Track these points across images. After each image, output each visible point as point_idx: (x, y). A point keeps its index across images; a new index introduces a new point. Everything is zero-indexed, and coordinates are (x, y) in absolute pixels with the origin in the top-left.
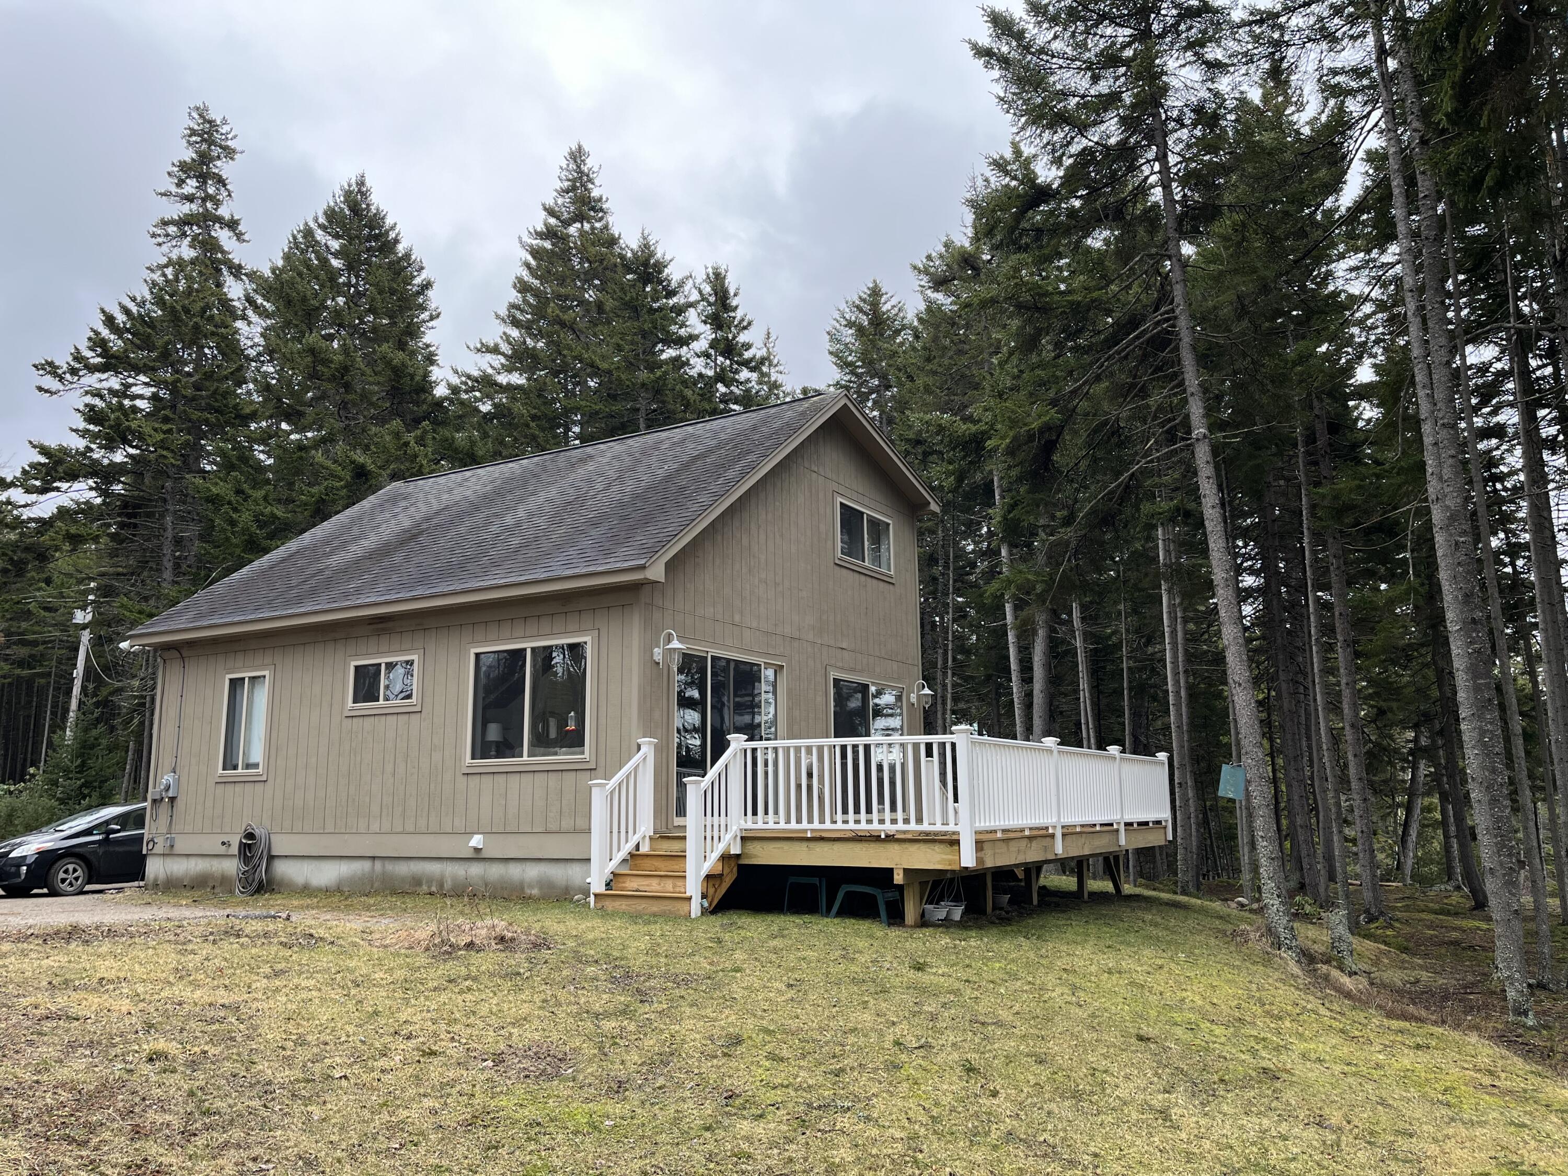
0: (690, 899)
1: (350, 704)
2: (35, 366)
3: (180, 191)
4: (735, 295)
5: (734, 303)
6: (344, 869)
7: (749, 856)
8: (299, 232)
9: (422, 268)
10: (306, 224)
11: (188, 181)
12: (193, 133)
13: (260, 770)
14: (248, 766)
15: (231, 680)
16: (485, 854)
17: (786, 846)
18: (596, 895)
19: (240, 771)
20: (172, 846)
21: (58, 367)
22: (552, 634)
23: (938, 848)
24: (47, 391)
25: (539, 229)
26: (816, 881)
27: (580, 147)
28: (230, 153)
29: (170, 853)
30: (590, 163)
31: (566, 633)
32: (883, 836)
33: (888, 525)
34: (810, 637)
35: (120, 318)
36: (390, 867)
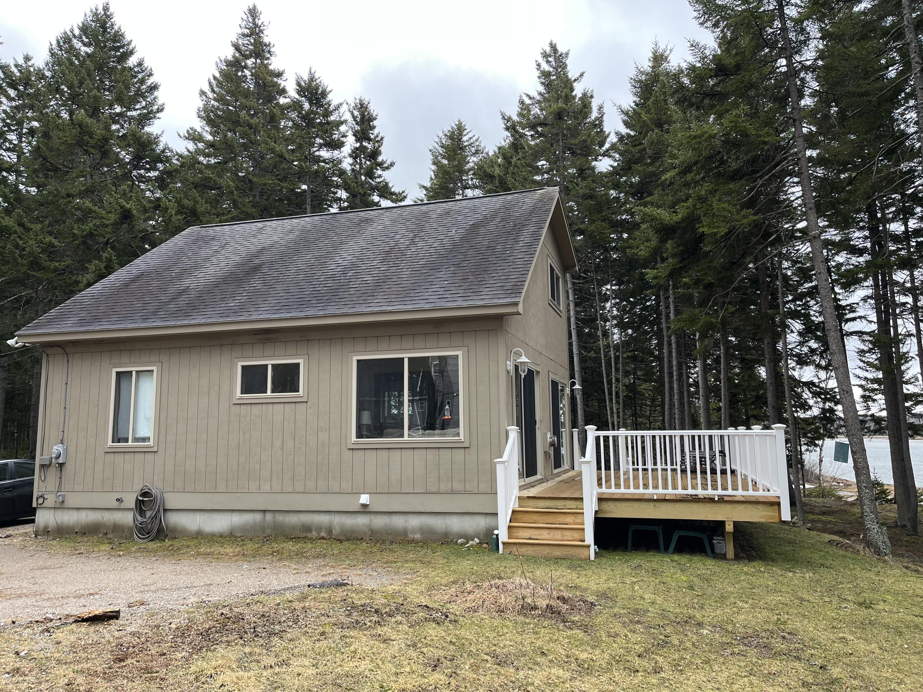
0: (589, 546)
1: (238, 394)
4: (376, 118)
5: (374, 124)
6: (237, 520)
7: (605, 512)
9: (152, 74)
13: (151, 443)
14: (136, 440)
15: (117, 373)
16: (371, 509)
17: (636, 505)
18: (504, 543)
19: (130, 443)
20: (63, 502)
22: (426, 349)
23: (760, 507)
25: (229, 59)
26: (655, 528)
27: (255, 6)
29: (61, 506)
31: (438, 348)
32: (716, 499)
36: (280, 518)
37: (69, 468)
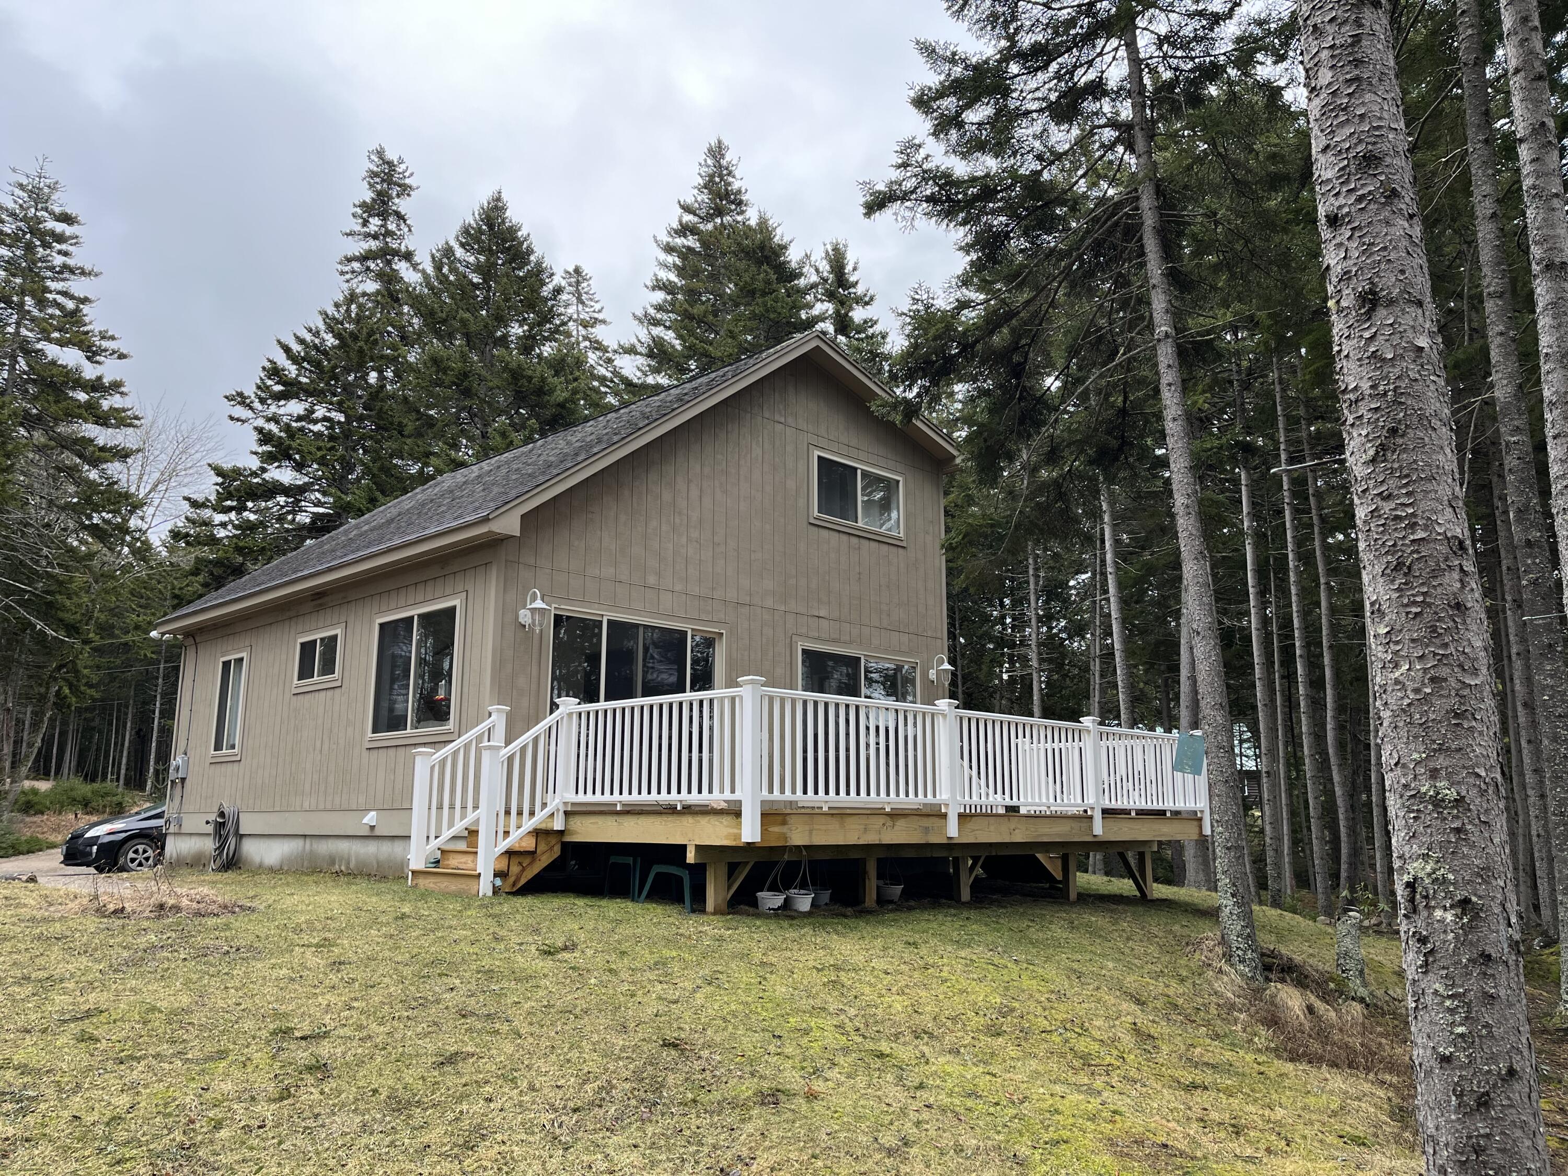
0: (479, 876)
1: (296, 681)
2: (226, 397)
3: (366, 229)
4: (855, 269)
5: (852, 279)
6: (286, 848)
7: (572, 833)
8: (438, 250)
9: (552, 274)
10: (447, 243)
11: (371, 220)
12: (374, 174)
13: (236, 750)
14: (230, 747)
15: (223, 663)
16: (378, 832)
17: (600, 821)
18: (413, 872)
19: (224, 751)
20: (181, 826)
21: (246, 398)
22: (432, 600)
24: (238, 420)
25: (675, 227)
26: (630, 860)
27: (719, 142)
28: (405, 190)
29: (180, 832)
30: (729, 157)
31: (443, 597)
32: (679, 808)
33: (898, 482)
34: (769, 603)
35: (296, 347)
37: (187, 782)
